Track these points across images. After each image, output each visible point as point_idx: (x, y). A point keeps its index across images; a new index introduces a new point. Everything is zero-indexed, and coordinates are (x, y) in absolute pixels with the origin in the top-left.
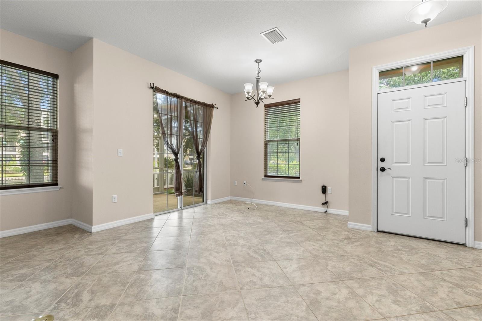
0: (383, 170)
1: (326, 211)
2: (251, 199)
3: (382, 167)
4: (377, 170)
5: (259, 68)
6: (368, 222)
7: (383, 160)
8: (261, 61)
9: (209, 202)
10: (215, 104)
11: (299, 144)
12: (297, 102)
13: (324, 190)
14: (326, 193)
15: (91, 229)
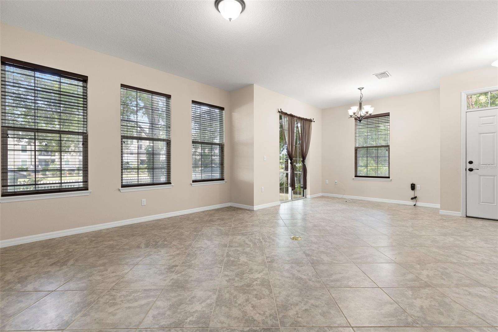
0: (471, 170)
1: (415, 204)
2: (342, 195)
3: (471, 168)
4: (466, 170)
5: (361, 93)
6: (458, 210)
7: (471, 162)
8: (363, 88)
9: (308, 196)
10: (313, 119)
11: (388, 150)
12: (388, 115)
13: (413, 187)
14: (415, 190)
15: (254, 208)
